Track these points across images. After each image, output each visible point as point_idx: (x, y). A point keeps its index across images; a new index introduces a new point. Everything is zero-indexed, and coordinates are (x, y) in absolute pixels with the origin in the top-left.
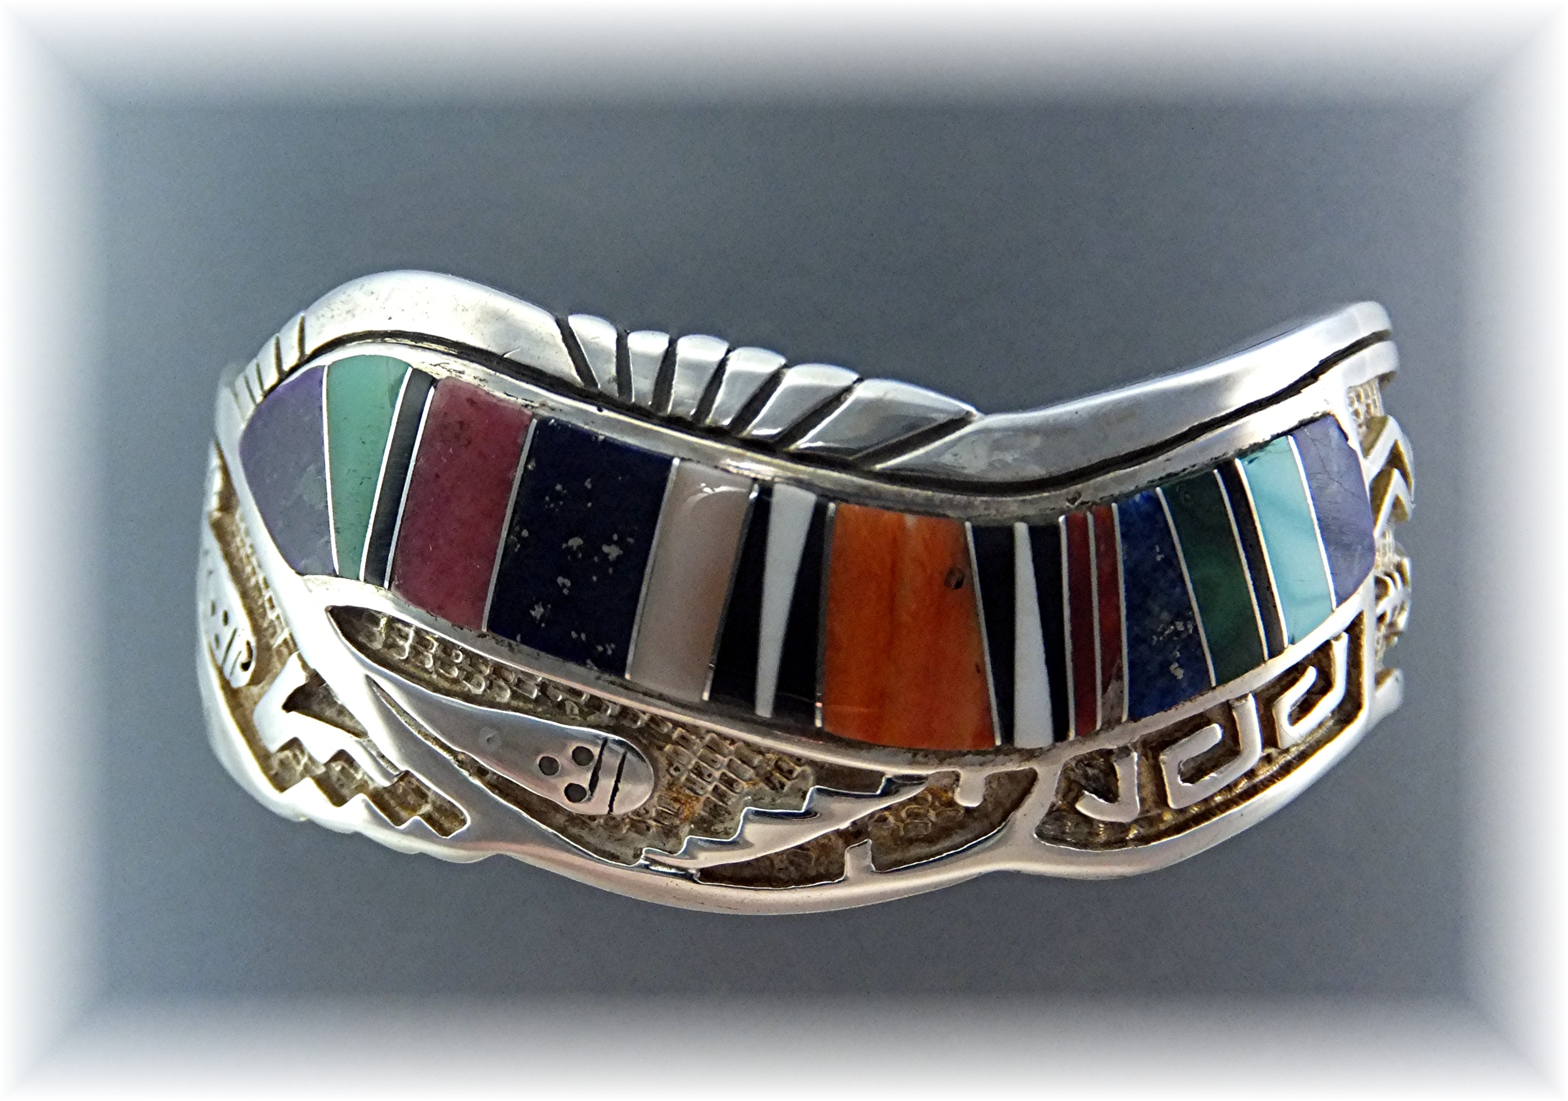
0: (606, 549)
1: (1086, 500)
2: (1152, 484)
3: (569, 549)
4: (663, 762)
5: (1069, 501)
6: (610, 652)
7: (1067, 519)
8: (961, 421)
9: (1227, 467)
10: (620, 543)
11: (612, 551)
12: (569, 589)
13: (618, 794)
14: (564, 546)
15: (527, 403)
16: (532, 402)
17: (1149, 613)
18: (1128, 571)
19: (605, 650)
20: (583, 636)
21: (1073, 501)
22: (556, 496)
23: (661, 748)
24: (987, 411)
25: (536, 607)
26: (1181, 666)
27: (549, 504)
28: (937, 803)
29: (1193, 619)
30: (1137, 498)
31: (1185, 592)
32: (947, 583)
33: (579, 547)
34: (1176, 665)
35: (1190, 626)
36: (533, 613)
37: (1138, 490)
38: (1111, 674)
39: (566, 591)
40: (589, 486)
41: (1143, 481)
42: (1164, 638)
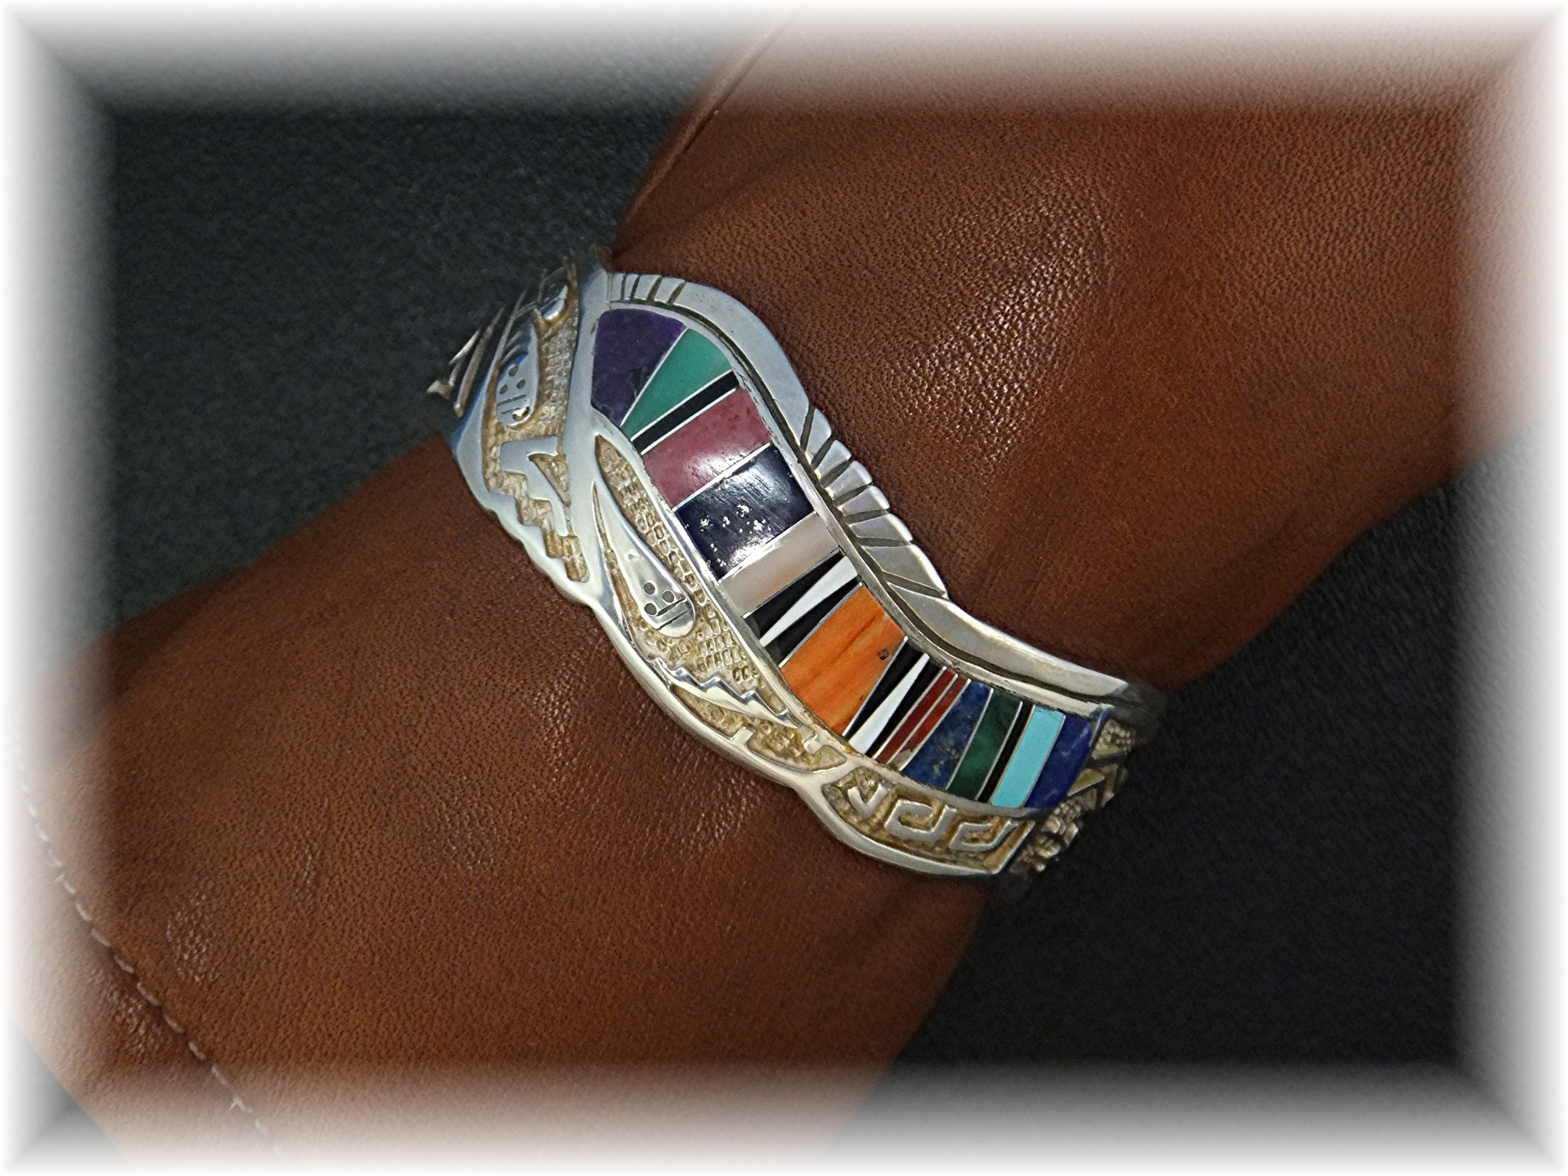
0: (756, 522)
1: (961, 669)
2: (992, 685)
3: (740, 510)
4: (699, 628)
5: (953, 663)
6: (721, 565)
7: (946, 670)
8: (938, 595)
9: (1028, 705)
10: (764, 525)
11: (759, 526)
12: (726, 525)
14: (739, 506)
17: (946, 736)
18: (952, 710)
19: (720, 563)
20: (716, 550)
21: (955, 664)
24: (952, 599)
25: (705, 521)
26: (940, 769)
28: (794, 741)
29: (961, 755)
30: (981, 685)
31: (967, 740)
32: (878, 654)
33: (745, 513)
34: (939, 767)
35: (958, 756)
36: (702, 522)
37: (984, 682)
38: (911, 746)
39: (724, 525)
41: (989, 681)
42: (943, 751)
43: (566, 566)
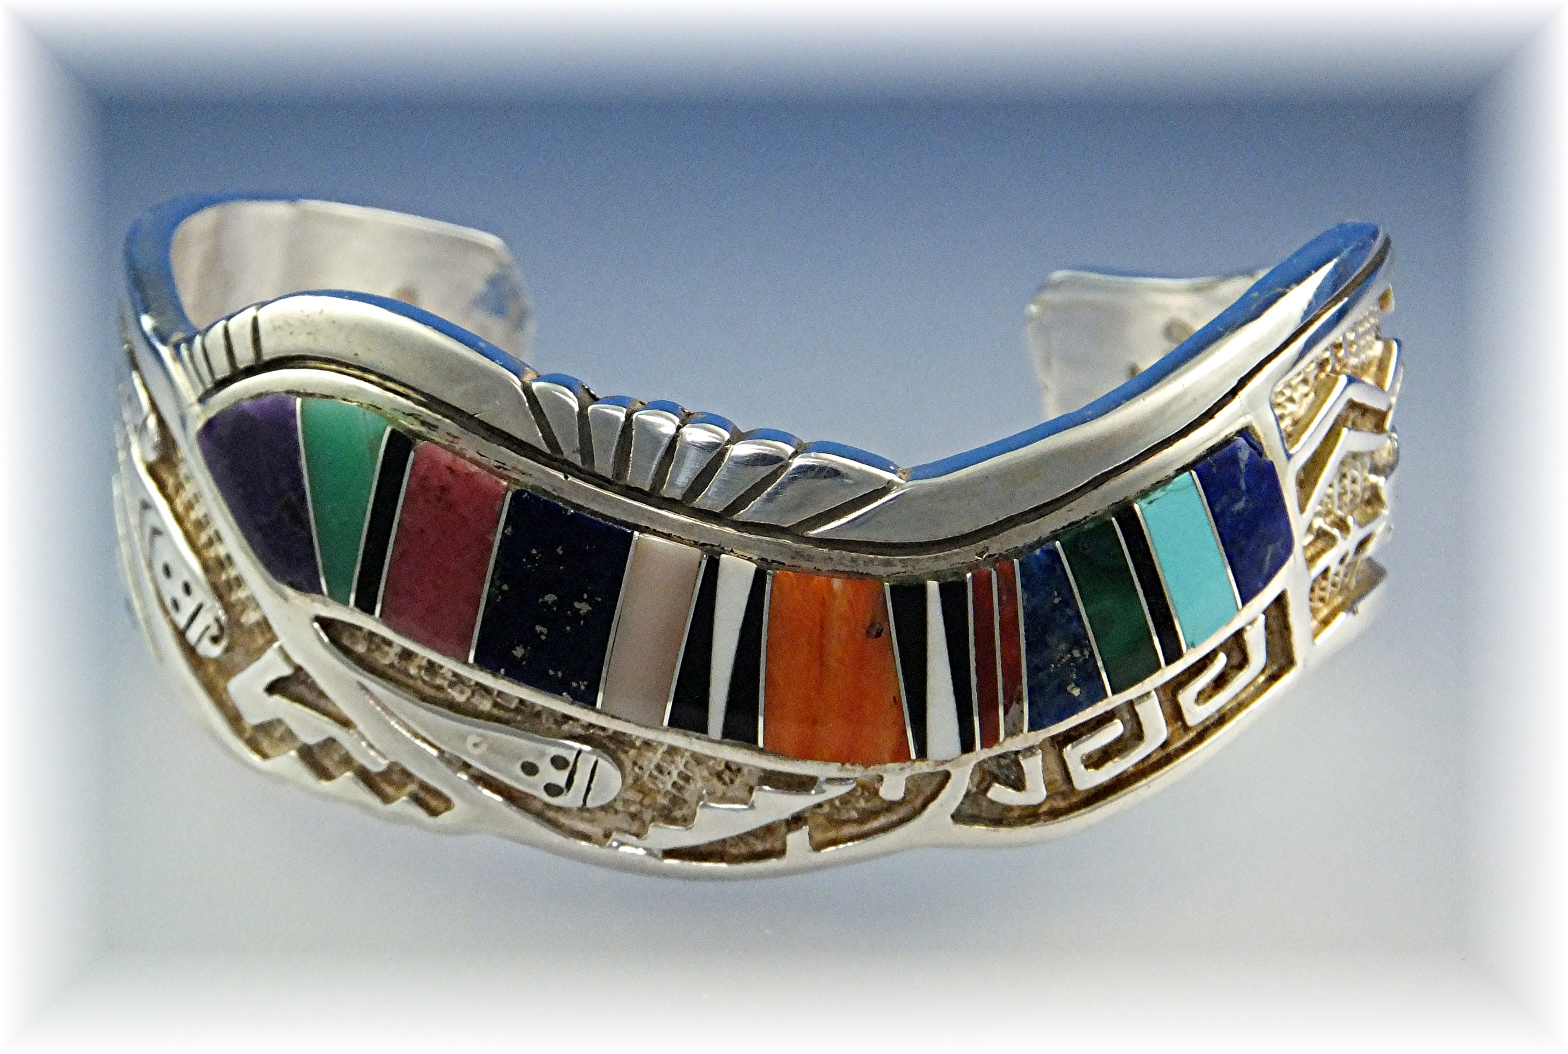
0: (577, 605)
1: (992, 553)
2: (1053, 537)
3: (545, 603)
4: (628, 764)
5: (977, 555)
6: (583, 688)
7: (973, 576)
8: (885, 489)
9: (1124, 510)
10: (589, 601)
11: (584, 608)
12: (546, 635)
13: (591, 793)
14: (540, 600)
15: (500, 465)
16: (504, 464)
17: (1047, 646)
18: (1027, 616)
19: (579, 686)
20: (560, 674)
21: (980, 555)
22: (532, 558)
23: (626, 752)
25: (517, 648)
26: (1077, 686)
27: (526, 564)
28: (867, 794)
29: (1089, 646)
30: (1038, 552)
31: (1080, 624)
32: (868, 633)
33: (554, 602)
34: (1073, 685)
35: (1087, 653)
36: (514, 652)
37: (1038, 543)
38: (1012, 699)
39: (543, 637)
40: (561, 552)
42: (1061, 665)
43: (416, 799)
